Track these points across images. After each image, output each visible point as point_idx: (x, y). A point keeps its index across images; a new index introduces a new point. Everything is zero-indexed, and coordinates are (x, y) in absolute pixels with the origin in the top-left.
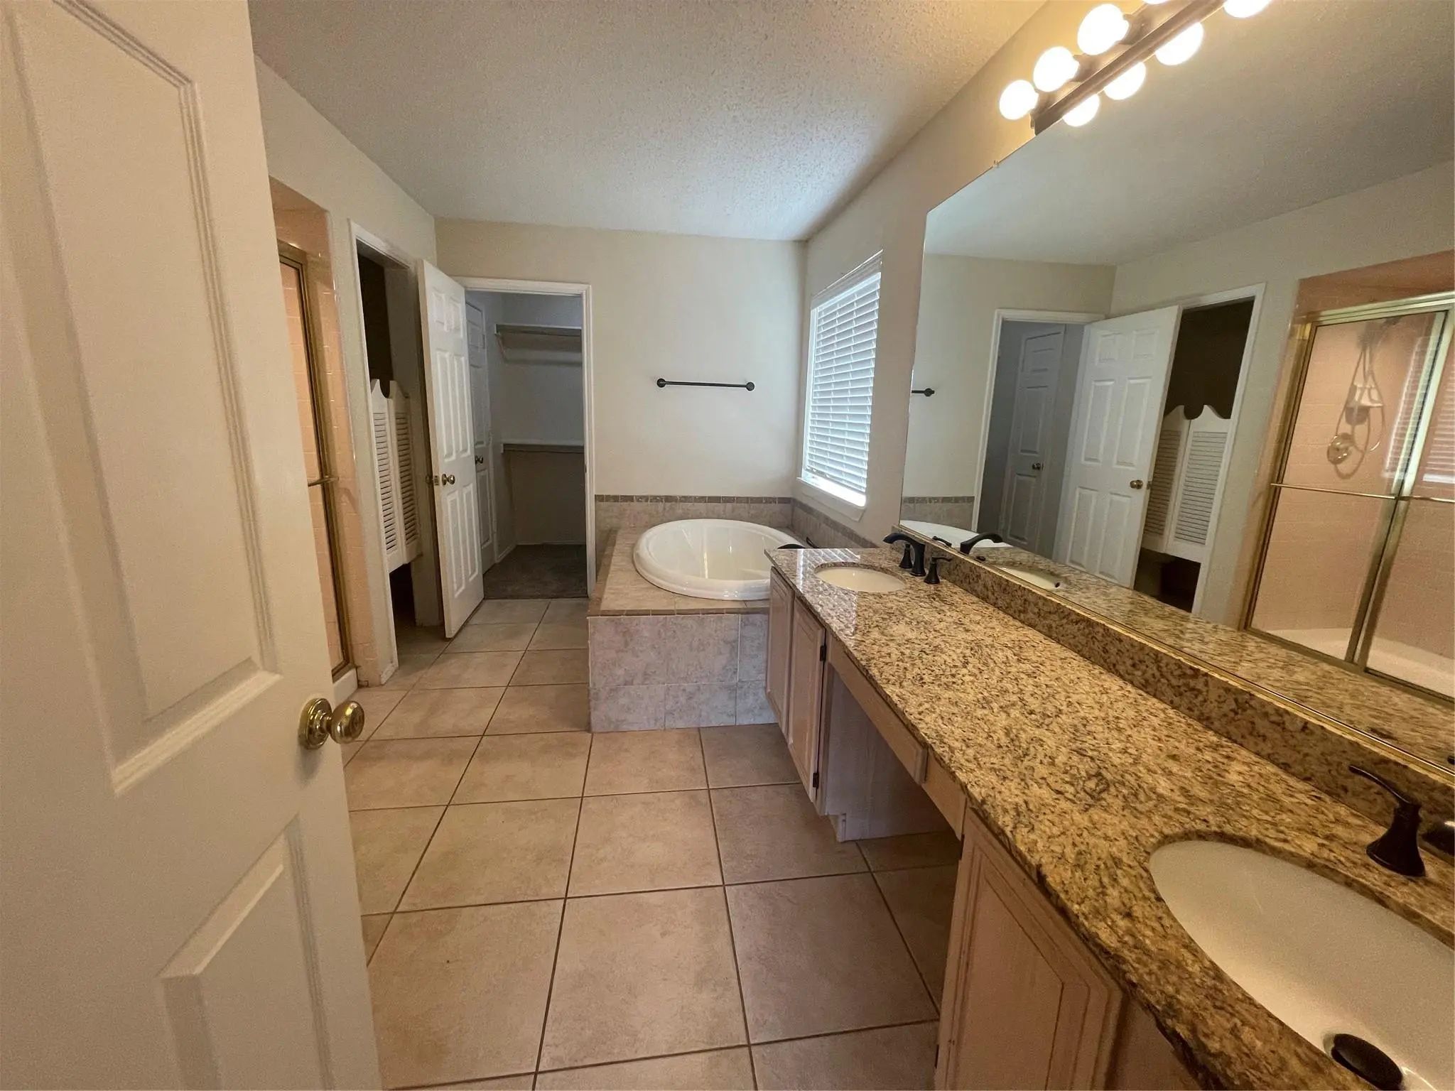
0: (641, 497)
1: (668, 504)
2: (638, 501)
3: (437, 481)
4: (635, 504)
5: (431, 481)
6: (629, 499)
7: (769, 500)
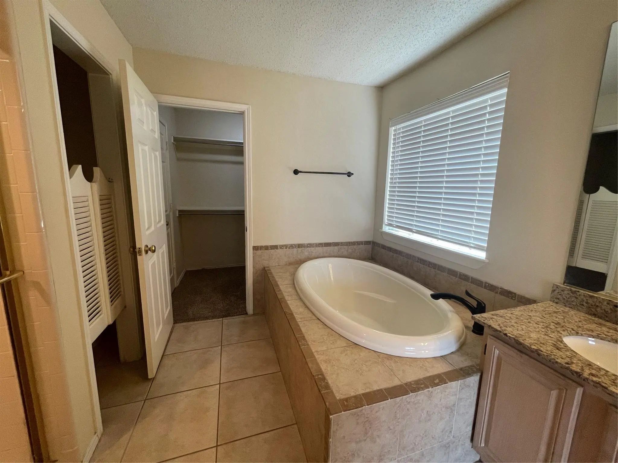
0: (282, 246)
1: (300, 249)
2: (281, 248)
3: (140, 252)
4: (279, 251)
5: (134, 252)
6: (275, 247)
7: (359, 243)
